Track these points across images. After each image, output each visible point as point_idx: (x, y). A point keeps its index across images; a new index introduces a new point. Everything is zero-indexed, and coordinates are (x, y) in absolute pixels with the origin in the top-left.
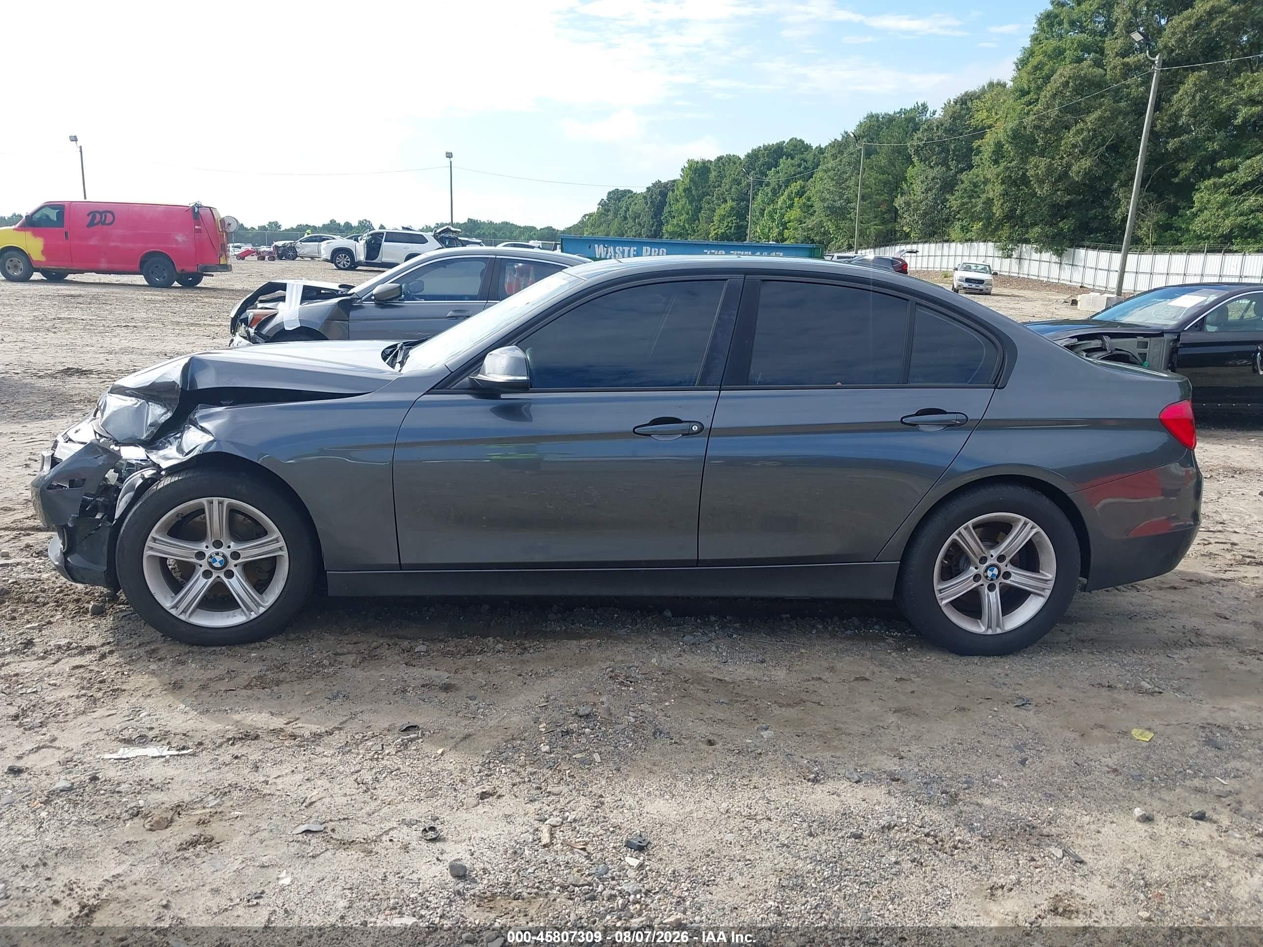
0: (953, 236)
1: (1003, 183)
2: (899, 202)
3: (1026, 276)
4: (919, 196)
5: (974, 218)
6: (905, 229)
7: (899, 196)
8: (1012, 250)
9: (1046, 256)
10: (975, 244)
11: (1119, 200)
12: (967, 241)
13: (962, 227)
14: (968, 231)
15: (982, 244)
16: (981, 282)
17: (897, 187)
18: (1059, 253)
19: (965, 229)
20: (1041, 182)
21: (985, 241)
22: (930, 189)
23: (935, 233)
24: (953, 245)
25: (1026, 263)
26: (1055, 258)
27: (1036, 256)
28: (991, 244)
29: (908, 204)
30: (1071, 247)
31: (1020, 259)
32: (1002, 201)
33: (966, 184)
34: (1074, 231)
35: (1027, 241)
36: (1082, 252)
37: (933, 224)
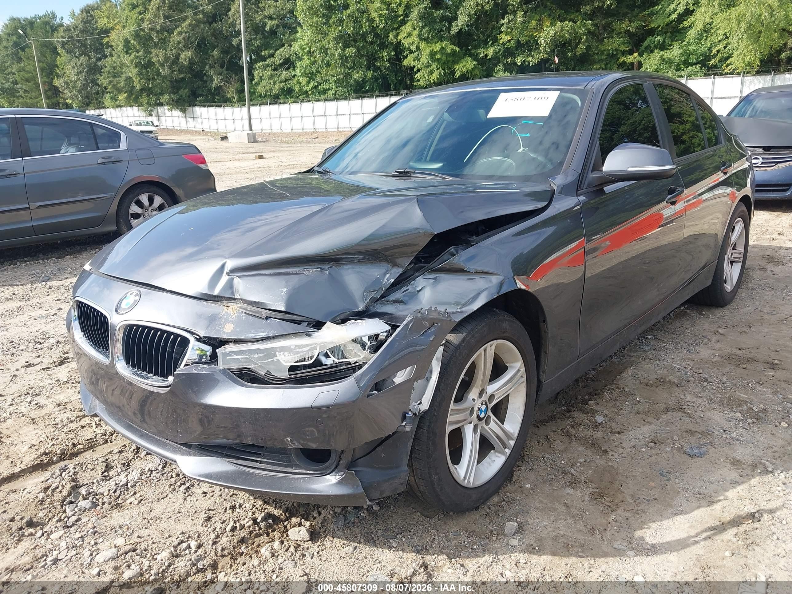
0: (107, 104)
1: (136, 66)
2: (57, 82)
3: (165, 127)
4: (74, 78)
5: (120, 91)
6: (67, 101)
7: (56, 79)
8: (151, 111)
9: (176, 113)
10: (124, 109)
11: (212, 76)
12: (118, 106)
13: (111, 98)
14: (116, 100)
15: (129, 108)
16: (151, 132)
17: (52, 73)
18: (183, 111)
19: (114, 99)
20: (162, 65)
21: (130, 106)
22: (81, 73)
23: (90, 103)
24: (108, 110)
25: (163, 119)
26: (181, 114)
27: (168, 113)
28: (135, 108)
29: (66, 83)
30: (190, 106)
31: (158, 116)
32: (139, 78)
33: (108, 68)
34: (189, 96)
35: (161, 104)
36: (197, 109)
37: (87, 97)
